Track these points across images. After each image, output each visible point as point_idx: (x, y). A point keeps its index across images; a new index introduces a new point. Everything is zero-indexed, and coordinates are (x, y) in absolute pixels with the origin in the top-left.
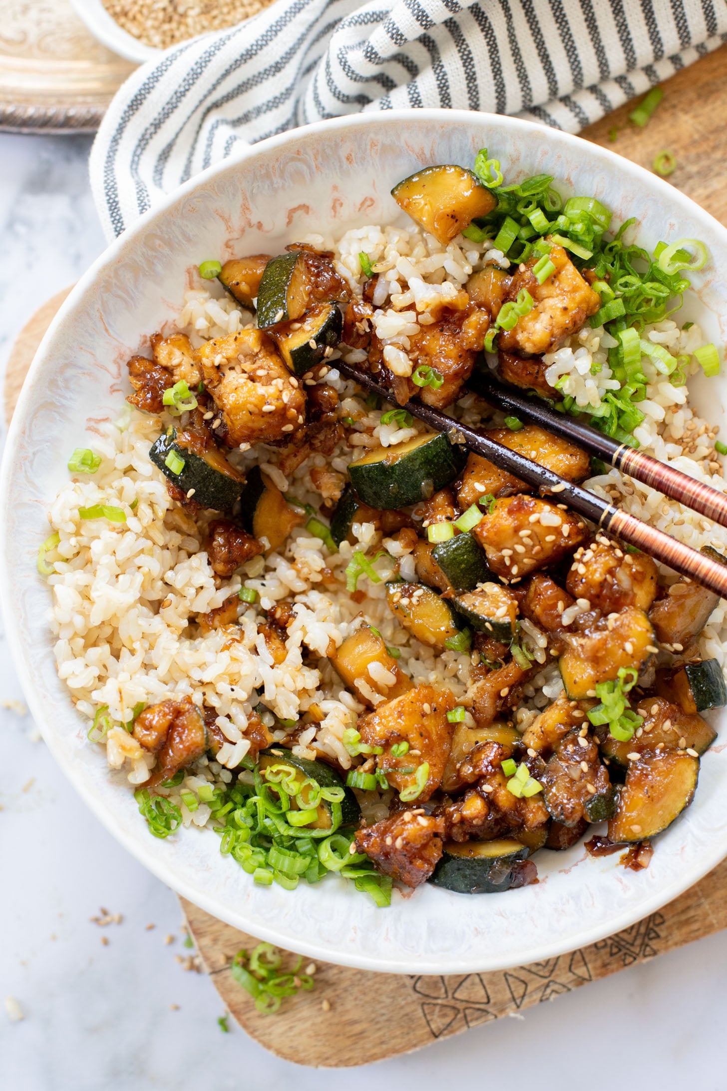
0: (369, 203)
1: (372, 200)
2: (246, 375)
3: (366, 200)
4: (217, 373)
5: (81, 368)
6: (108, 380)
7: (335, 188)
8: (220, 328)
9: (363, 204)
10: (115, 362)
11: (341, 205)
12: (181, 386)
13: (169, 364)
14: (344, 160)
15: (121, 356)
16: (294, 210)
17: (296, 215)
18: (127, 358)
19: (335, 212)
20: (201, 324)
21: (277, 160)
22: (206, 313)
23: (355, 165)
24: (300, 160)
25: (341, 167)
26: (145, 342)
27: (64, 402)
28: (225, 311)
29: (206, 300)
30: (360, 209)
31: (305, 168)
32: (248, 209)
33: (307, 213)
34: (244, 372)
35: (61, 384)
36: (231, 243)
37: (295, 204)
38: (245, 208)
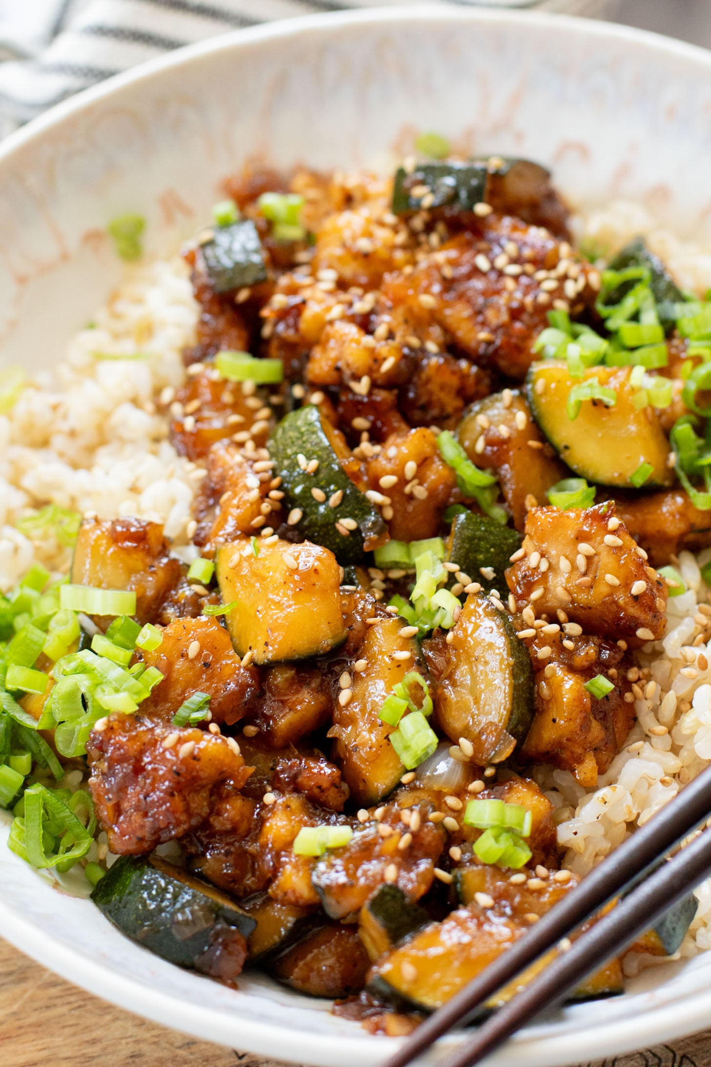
7: (634, 147)
9: (655, 192)
11: (630, 175)
13: (296, 189)
14: (664, 111)
16: (571, 148)
17: (570, 155)
19: (618, 178)
23: (674, 126)
24: (613, 74)
31: (613, 91)
33: (584, 160)
35: (171, 113)
37: (575, 138)
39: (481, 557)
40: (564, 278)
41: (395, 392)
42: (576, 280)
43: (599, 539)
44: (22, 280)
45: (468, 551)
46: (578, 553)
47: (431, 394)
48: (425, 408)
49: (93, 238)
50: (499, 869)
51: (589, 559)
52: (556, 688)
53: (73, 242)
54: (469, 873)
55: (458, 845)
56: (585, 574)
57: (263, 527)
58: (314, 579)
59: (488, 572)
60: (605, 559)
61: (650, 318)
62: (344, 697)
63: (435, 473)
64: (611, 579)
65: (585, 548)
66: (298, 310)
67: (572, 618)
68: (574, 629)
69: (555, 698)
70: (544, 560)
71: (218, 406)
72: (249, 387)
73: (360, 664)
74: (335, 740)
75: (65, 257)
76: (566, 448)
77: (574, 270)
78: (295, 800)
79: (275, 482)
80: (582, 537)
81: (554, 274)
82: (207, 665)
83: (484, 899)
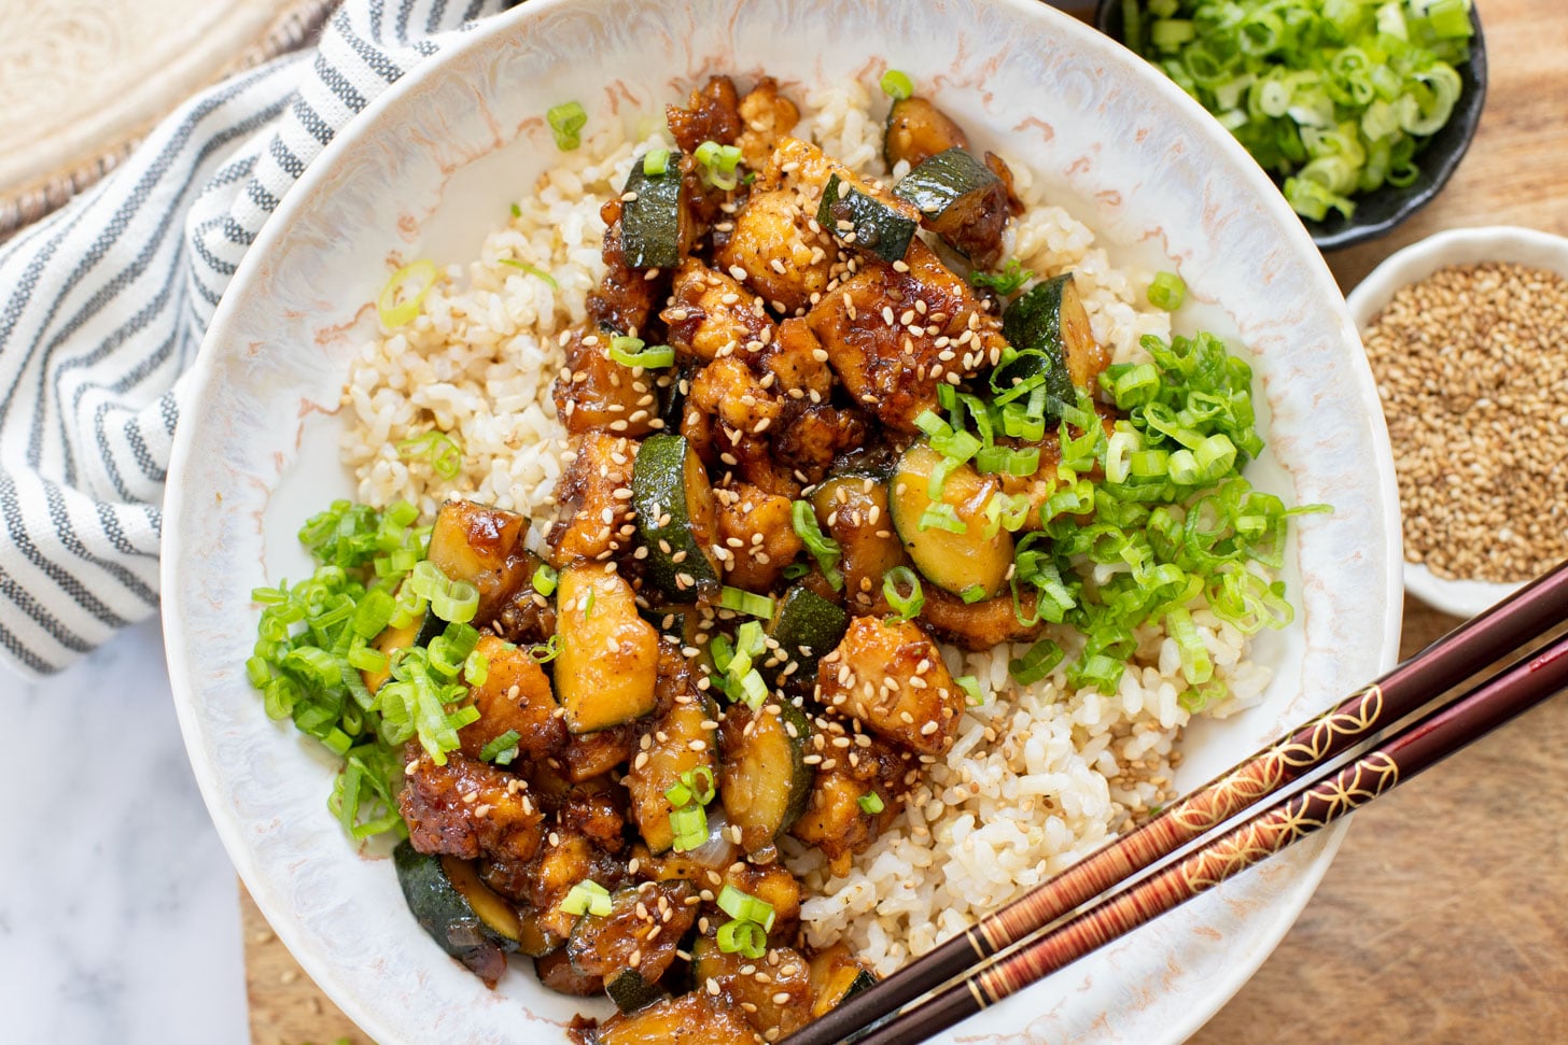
0: (1113, 198)
1: (1119, 200)
2: (798, 212)
3: (1113, 192)
4: (776, 179)
5: (667, 25)
6: (681, 68)
7: (1097, 147)
8: (840, 147)
9: (1107, 193)
10: (707, 60)
11: (1086, 170)
12: (733, 153)
13: (748, 121)
14: (1135, 131)
15: (719, 61)
16: (1036, 122)
17: (1033, 129)
18: (722, 71)
19: (1074, 169)
20: (826, 121)
21: (1073, 55)
22: (844, 117)
23: (1140, 147)
24: (1093, 80)
25: (1125, 133)
26: (755, 76)
27: (614, 38)
28: (864, 138)
29: (858, 107)
30: (1098, 195)
31: (1090, 94)
32: (994, 68)
33: (1046, 139)
34: (801, 208)
35: (630, 17)
36: (943, 82)
37: (1044, 118)
38: (993, 65)
39: (803, 636)
40: (967, 347)
41: (765, 445)
42: (975, 354)
43: (905, 677)
44: (448, 170)
45: (791, 631)
46: (883, 684)
47: (802, 446)
48: (793, 455)
49: (530, 125)
50: (734, 959)
51: (891, 693)
52: (830, 799)
53: (507, 133)
54: (705, 955)
55: (707, 917)
56: (883, 705)
57: (607, 560)
58: (634, 663)
59: (805, 650)
60: (907, 699)
61: (1036, 408)
62: (640, 760)
63: (783, 543)
64: (906, 717)
65: (890, 682)
66: (696, 323)
67: (867, 729)
68: (863, 741)
69: (827, 808)
70: (853, 676)
71: (602, 384)
72: (637, 371)
73: (661, 736)
74: (626, 790)
75: (498, 144)
76: (912, 545)
77: (976, 344)
78: (575, 843)
79: (630, 516)
80: (890, 671)
81: (955, 343)
82: (523, 706)
83: (713, 987)
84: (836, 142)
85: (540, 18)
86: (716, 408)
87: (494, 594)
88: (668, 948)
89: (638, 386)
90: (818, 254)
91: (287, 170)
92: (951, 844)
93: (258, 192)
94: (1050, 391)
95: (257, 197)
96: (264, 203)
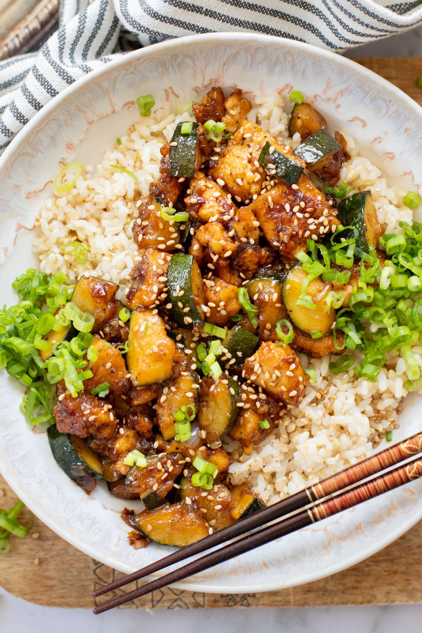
0: (391, 156)
1: (394, 157)
2: (250, 156)
3: (391, 153)
4: (241, 140)
5: (195, 65)
6: (199, 83)
7: (386, 133)
8: (269, 124)
9: (388, 153)
10: (211, 80)
11: (380, 142)
12: (221, 126)
13: (228, 110)
14: (404, 128)
15: (217, 81)
16: (359, 119)
17: (357, 122)
18: (217, 85)
19: (374, 141)
20: (263, 112)
21: (379, 93)
22: (272, 111)
23: (406, 136)
24: (387, 104)
25: (399, 128)
26: (233, 88)
27: (171, 68)
28: (280, 120)
29: (278, 106)
30: (384, 154)
31: (385, 110)
32: (342, 94)
33: (363, 127)
34: (251, 154)
35: (179, 60)
36: (318, 97)
37: (362, 118)
38: (342, 93)
39: (239, 348)
40: (322, 224)
41: (228, 262)
42: (325, 227)
43: (284, 371)
44: (90, 123)
45: (234, 345)
46: (274, 373)
47: (244, 263)
48: (240, 266)
49: (129, 104)
50: (199, 489)
51: (277, 377)
52: (246, 422)
53: (118, 106)
54: (186, 487)
55: (187, 469)
56: (273, 382)
57: (154, 308)
58: (164, 357)
59: (239, 354)
60: (284, 380)
61: (350, 253)
62: (163, 399)
63: (233, 306)
64: (283, 388)
65: (277, 373)
66: (201, 205)
67: (265, 391)
68: (263, 396)
69: (245, 425)
70: (260, 368)
71: (155, 227)
72: (171, 222)
73: (173, 389)
74: (155, 411)
75: (114, 112)
76: (291, 311)
77: (326, 223)
78: (131, 433)
79: (165, 289)
80: (278, 368)
81: (316, 222)
82: (112, 372)
83: (188, 501)
84: (267, 121)
85: (138, 60)
86: (208, 244)
87: (102, 320)
88: (170, 483)
89: (171, 229)
90: (258, 177)
91: (17, 119)
92: (298, 443)
93: (3, 128)
94: (357, 246)
95: (3, 130)
96: (6, 133)
